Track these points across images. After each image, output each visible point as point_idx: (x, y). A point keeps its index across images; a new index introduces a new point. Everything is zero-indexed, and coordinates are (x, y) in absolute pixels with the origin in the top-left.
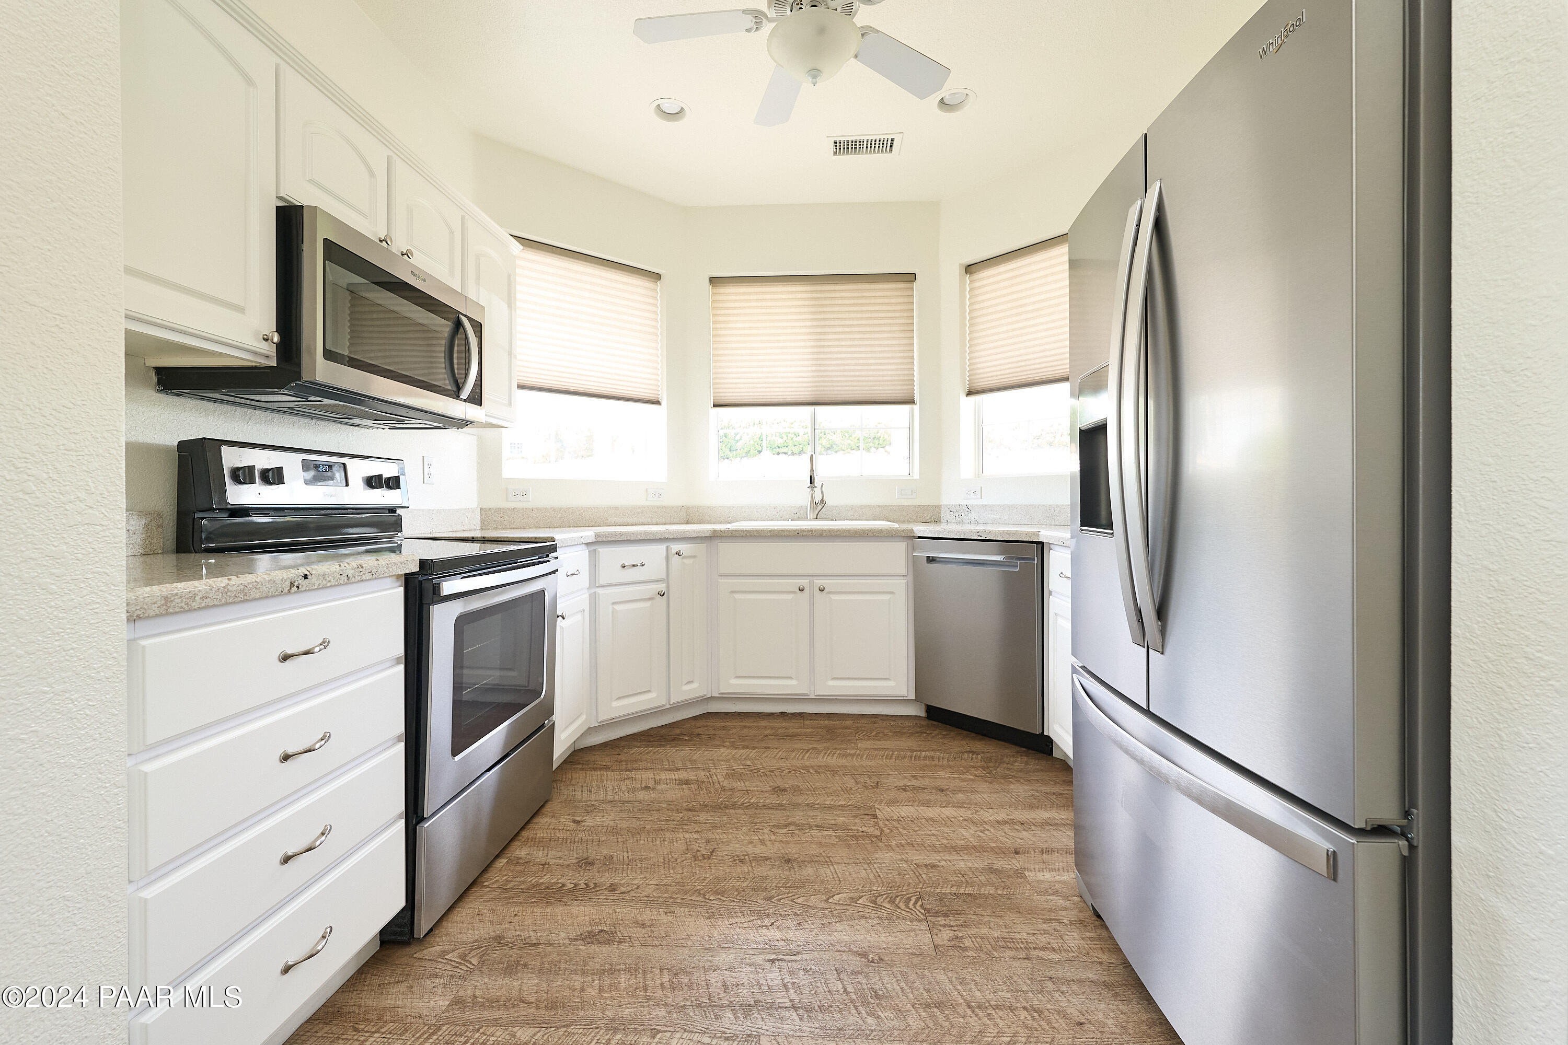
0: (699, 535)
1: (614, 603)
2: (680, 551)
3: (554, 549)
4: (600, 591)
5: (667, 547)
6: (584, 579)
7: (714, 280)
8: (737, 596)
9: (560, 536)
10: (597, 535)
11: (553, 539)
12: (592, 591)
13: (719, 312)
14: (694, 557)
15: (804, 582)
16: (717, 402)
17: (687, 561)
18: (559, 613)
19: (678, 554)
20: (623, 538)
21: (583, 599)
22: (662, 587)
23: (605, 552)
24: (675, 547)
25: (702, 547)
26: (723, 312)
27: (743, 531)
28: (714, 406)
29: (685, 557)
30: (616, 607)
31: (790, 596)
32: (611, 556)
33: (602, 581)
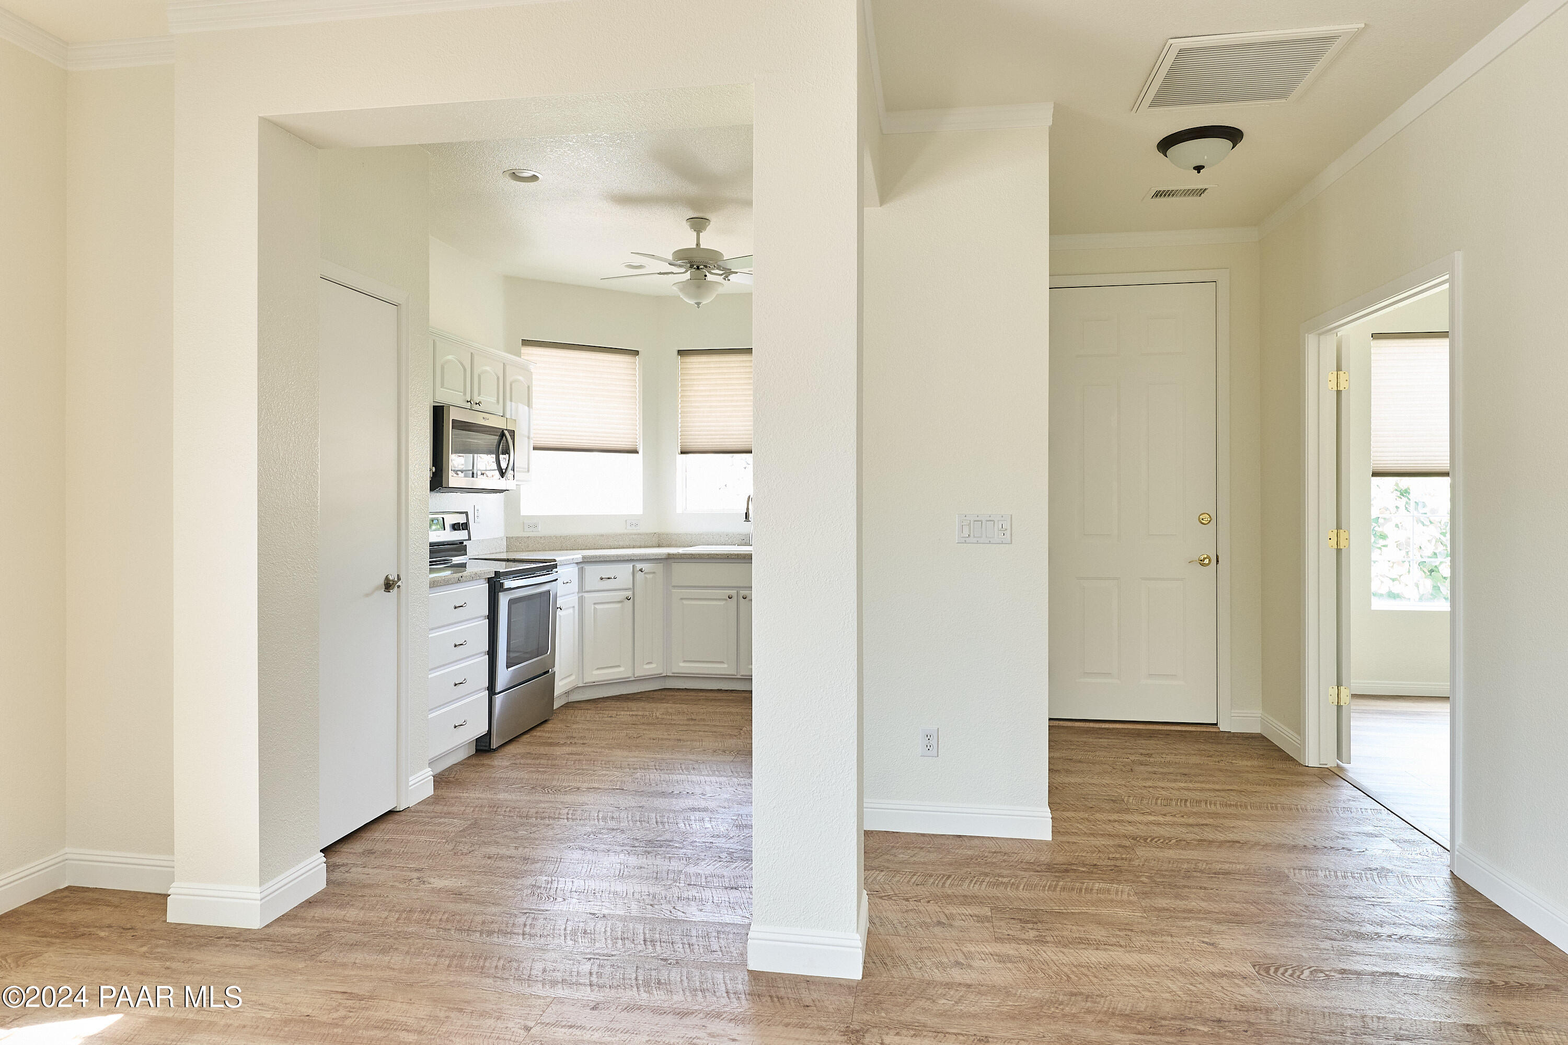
0: (656, 557)
1: (595, 604)
2: (642, 569)
3: (555, 566)
4: (586, 595)
5: (633, 566)
6: (575, 586)
7: (680, 353)
8: (685, 602)
9: (560, 557)
10: (584, 557)
11: (555, 560)
12: (580, 595)
13: (686, 378)
14: (654, 573)
15: (733, 592)
16: (684, 450)
17: (648, 576)
18: (558, 606)
19: (641, 570)
20: (601, 559)
21: (575, 598)
22: (629, 594)
23: (589, 568)
24: (639, 566)
25: (659, 567)
26: (688, 377)
27: (689, 554)
28: (682, 453)
29: (646, 573)
30: (597, 606)
31: (722, 603)
32: (593, 572)
33: (587, 588)
